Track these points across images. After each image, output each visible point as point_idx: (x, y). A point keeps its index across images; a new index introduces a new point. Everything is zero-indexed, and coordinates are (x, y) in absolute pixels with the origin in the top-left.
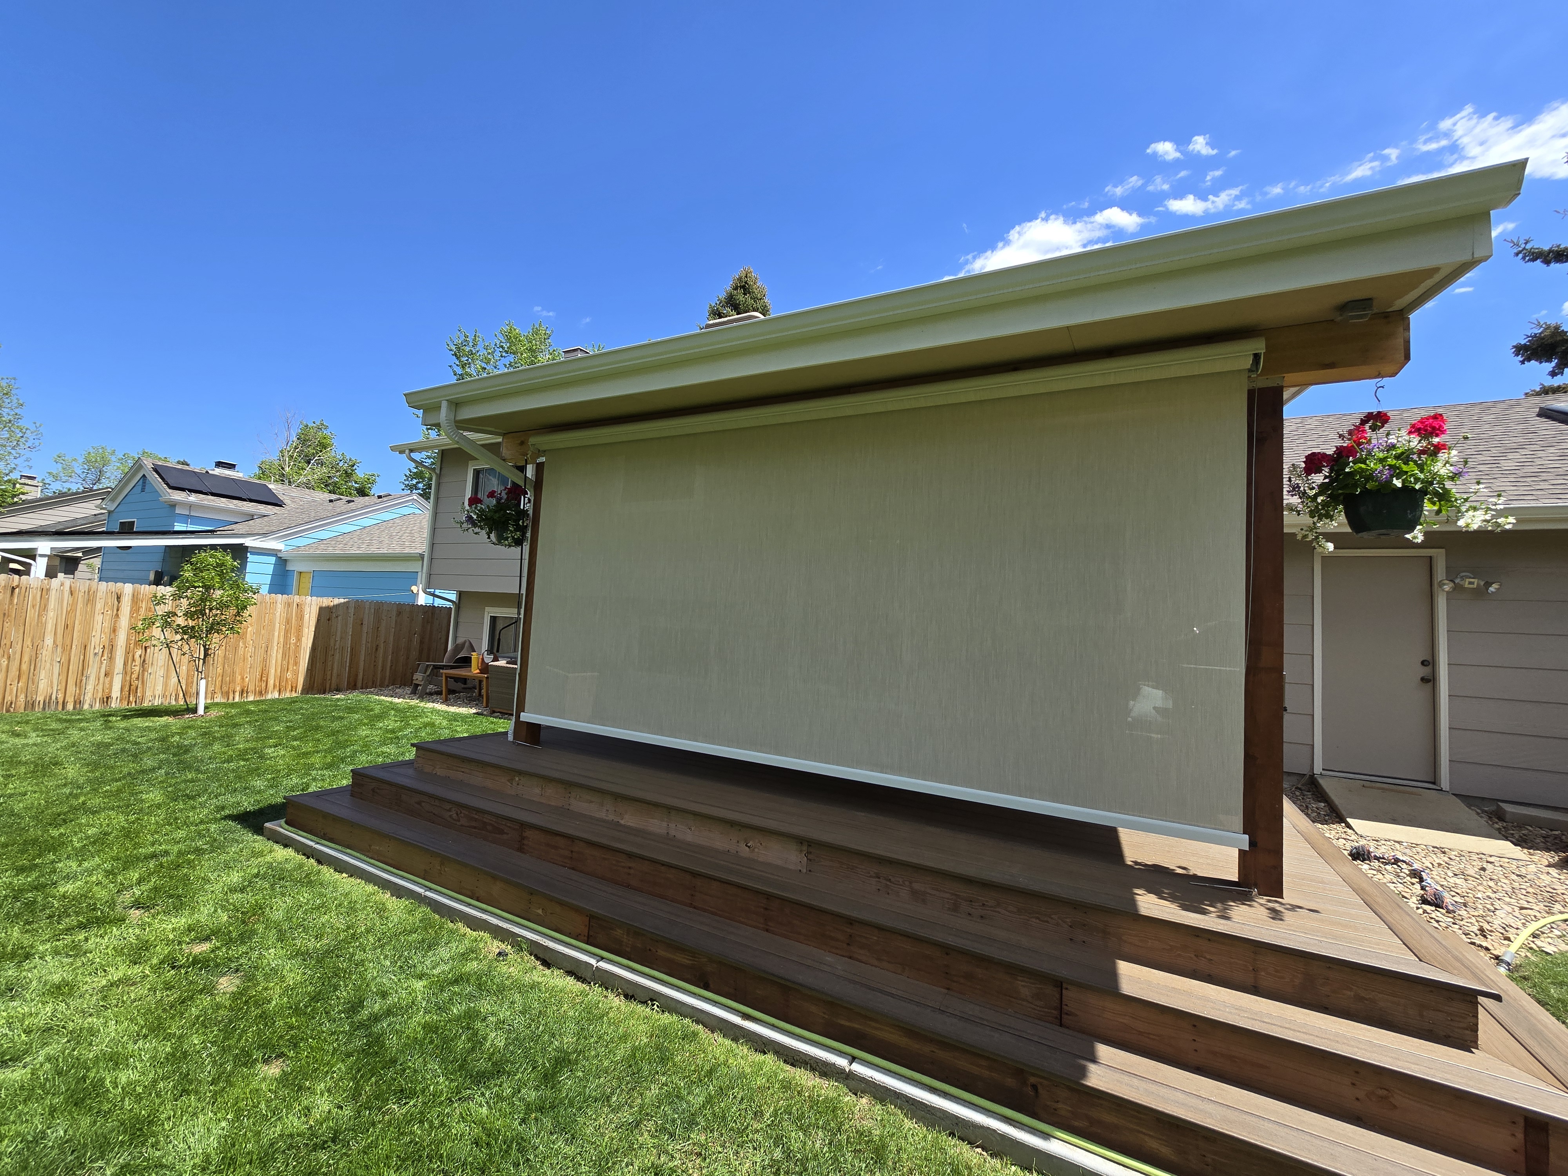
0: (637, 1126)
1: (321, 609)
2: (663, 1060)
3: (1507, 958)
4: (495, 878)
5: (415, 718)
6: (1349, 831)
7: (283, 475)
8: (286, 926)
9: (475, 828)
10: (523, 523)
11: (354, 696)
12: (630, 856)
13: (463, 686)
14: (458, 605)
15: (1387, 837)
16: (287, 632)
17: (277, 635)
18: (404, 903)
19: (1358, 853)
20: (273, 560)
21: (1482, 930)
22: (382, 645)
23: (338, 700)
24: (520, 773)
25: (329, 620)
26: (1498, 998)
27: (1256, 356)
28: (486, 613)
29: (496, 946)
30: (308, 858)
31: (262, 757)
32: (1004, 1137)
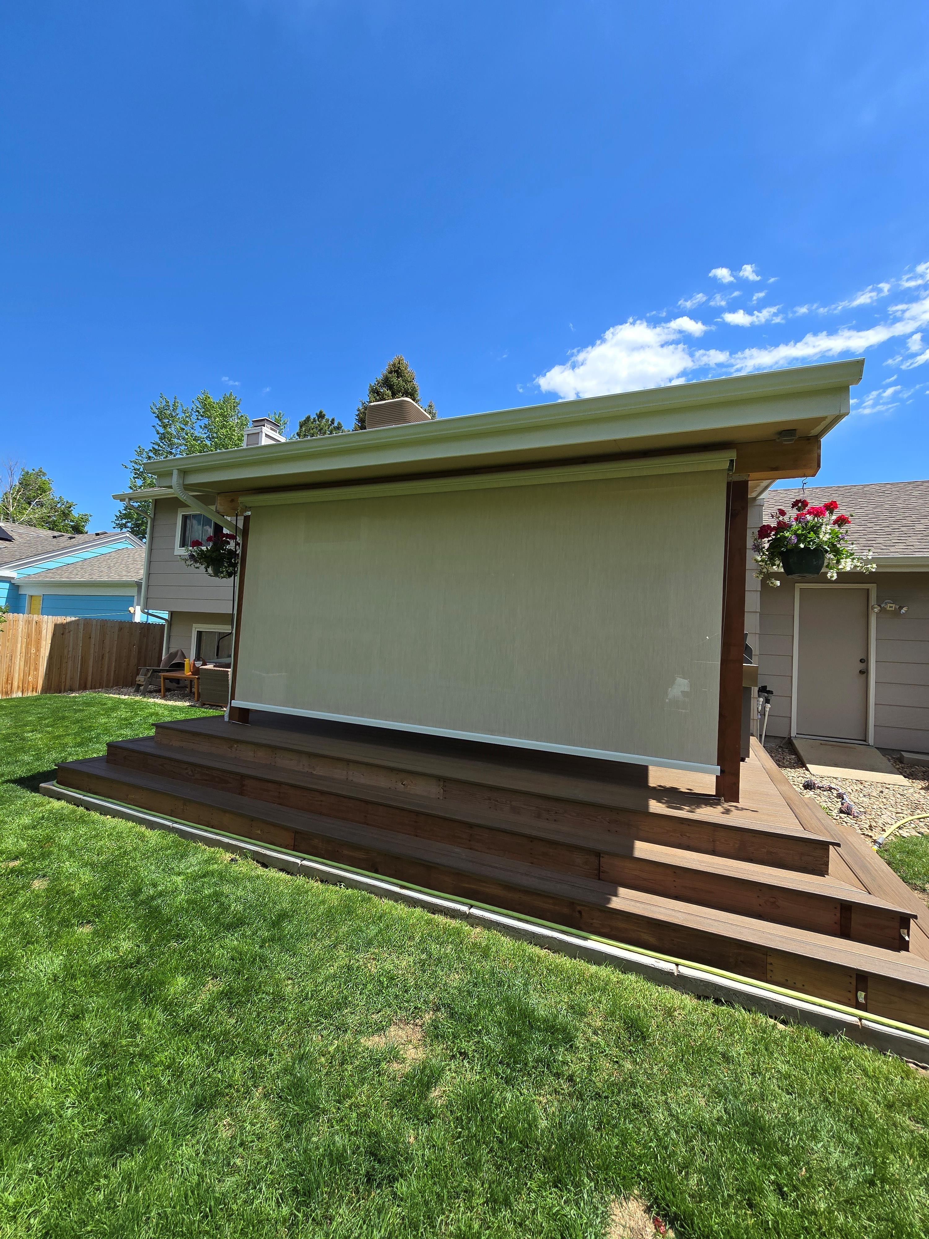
0: (334, 947)
1: (56, 625)
2: (349, 913)
3: (880, 841)
4: (225, 811)
5: (142, 709)
6: (807, 772)
7: (8, 514)
8: (74, 848)
9: (206, 780)
10: (235, 560)
11: (88, 694)
12: (322, 793)
13: (177, 685)
14: (170, 622)
15: (829, 775)
16: (28, 644)
17: (20, 647)
18: (157, 832)
19: (808, 785)
20: (7, 585)
21: (870, 826)
22: (107, 655)
23: (76, 697)
24: (237, 741)
25: (63, 634)
26: (838, 845)
27: (732, 461)
28: (194, 629)
29: (228, 856)
30: (78, 806)
31: (23, 739)
32: (561, 941)
